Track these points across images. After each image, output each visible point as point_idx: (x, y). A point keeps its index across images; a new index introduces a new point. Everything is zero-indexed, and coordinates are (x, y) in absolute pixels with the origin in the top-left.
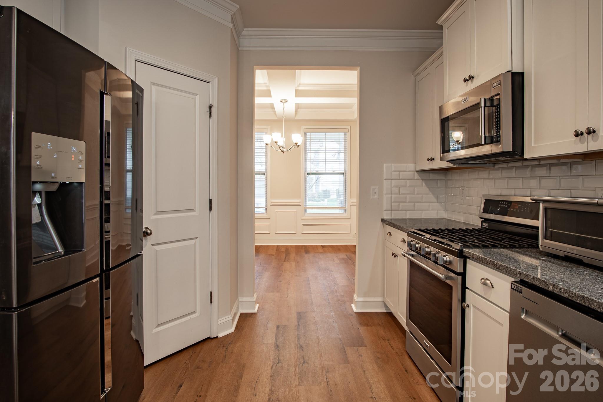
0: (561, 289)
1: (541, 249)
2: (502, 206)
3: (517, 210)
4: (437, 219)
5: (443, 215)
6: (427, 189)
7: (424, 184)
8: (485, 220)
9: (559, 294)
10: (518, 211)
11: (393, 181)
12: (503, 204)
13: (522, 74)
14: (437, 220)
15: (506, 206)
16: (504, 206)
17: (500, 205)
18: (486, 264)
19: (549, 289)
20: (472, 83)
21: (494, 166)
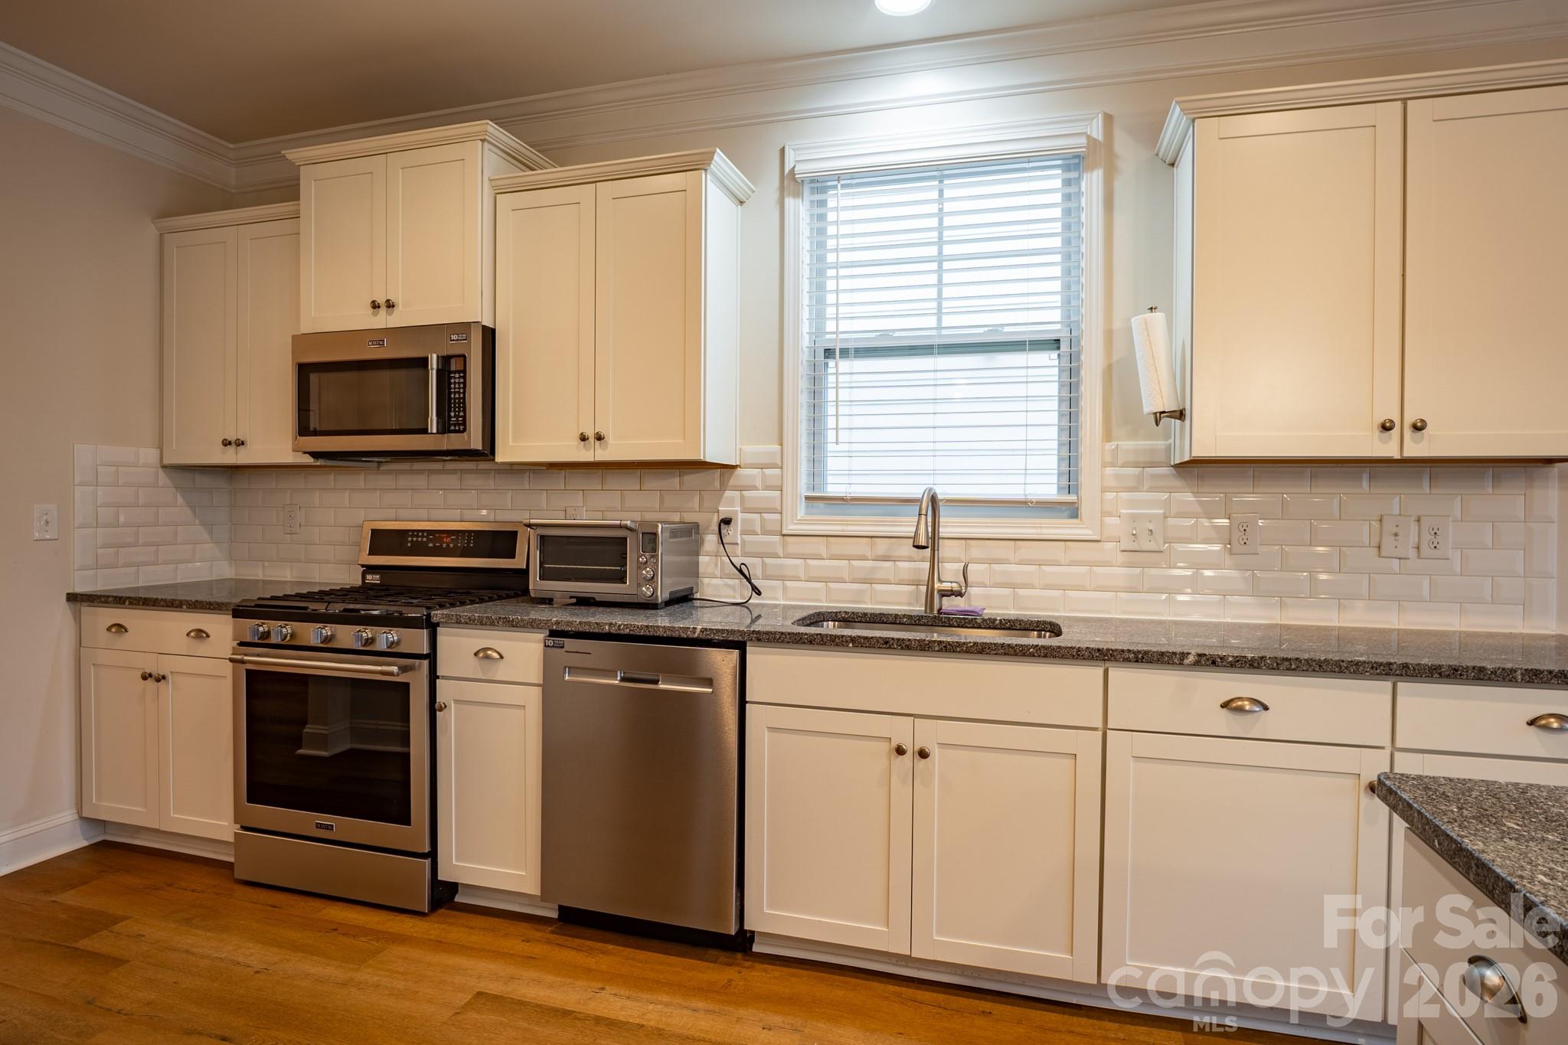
0: (620, 626)
1: (533, 595)
2: (415, 539)
3: (448, 545)
4: (211, 581)
5: (226, 570)
6: (188, 511)
7: (180, 500)
8: (370, 569)
9: (618, 632)
10: (451, 546)
11: (100, 491)
12: (417, 536)
13: (493, 331)
14: (210, 584)
15: (425, 539)
16: (420, 539)
17: (410, 539)
18: (491, 625)
19: (604, 631)
20: (390, 315)
21: (379, 467)
